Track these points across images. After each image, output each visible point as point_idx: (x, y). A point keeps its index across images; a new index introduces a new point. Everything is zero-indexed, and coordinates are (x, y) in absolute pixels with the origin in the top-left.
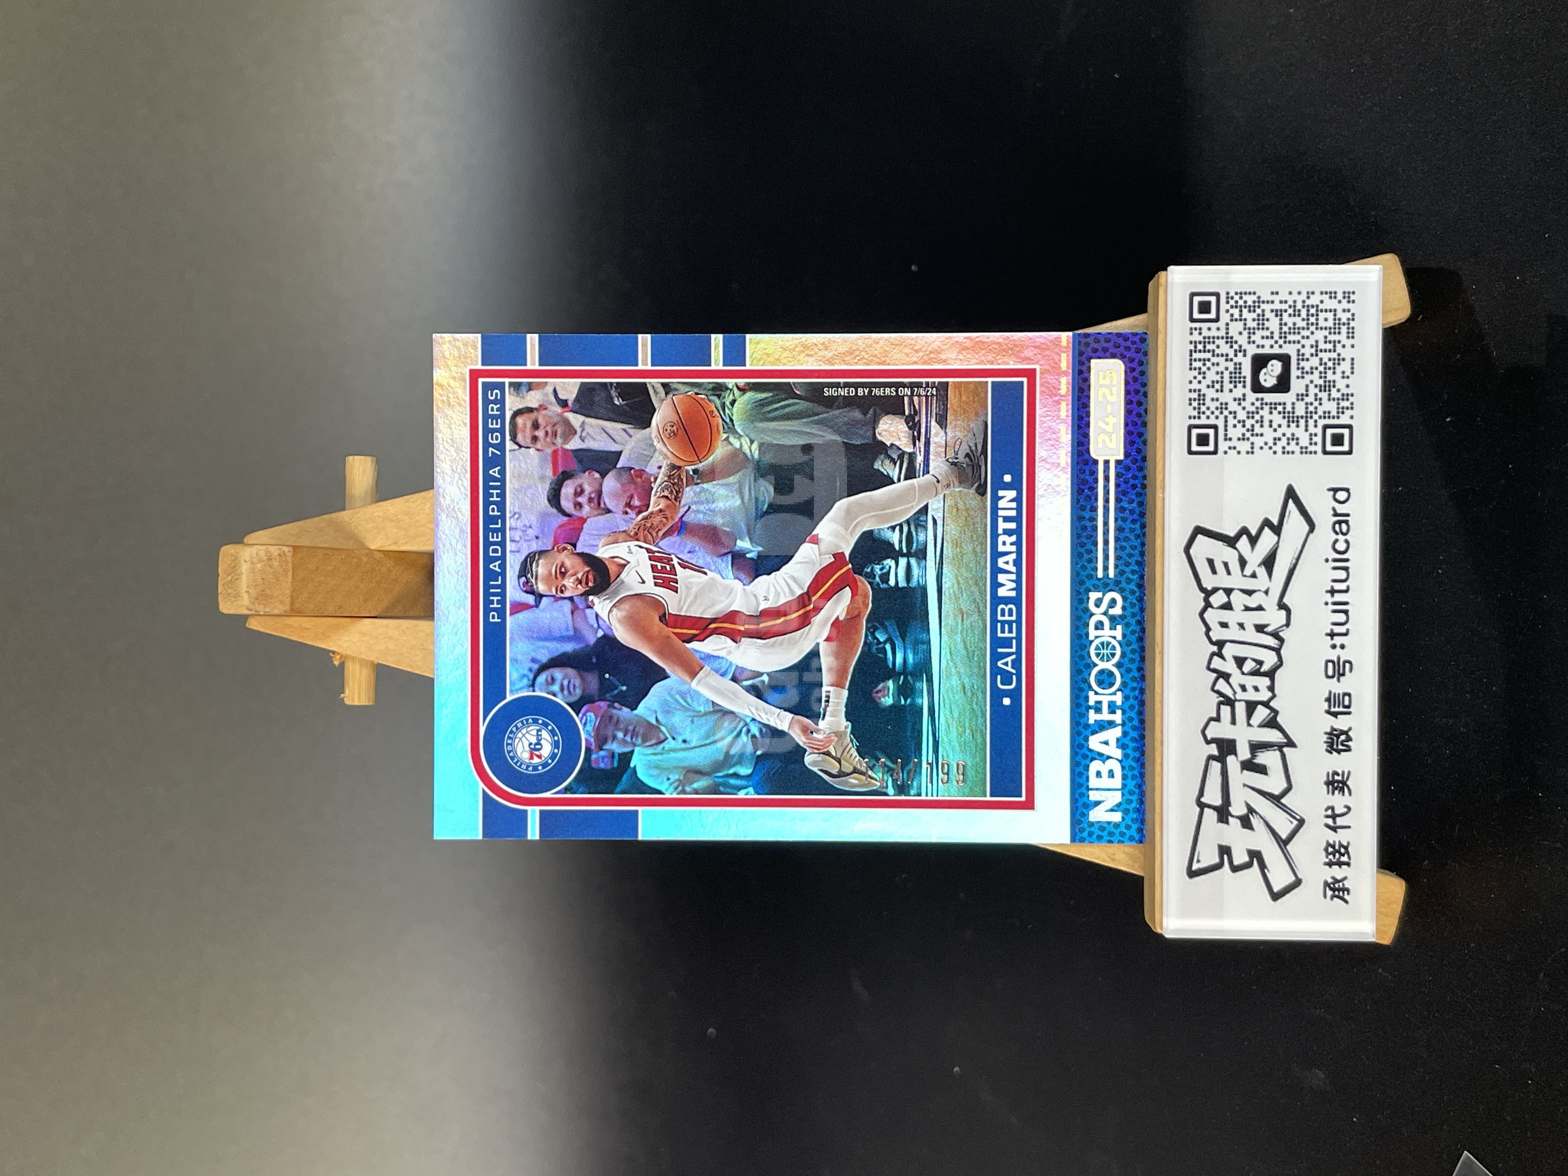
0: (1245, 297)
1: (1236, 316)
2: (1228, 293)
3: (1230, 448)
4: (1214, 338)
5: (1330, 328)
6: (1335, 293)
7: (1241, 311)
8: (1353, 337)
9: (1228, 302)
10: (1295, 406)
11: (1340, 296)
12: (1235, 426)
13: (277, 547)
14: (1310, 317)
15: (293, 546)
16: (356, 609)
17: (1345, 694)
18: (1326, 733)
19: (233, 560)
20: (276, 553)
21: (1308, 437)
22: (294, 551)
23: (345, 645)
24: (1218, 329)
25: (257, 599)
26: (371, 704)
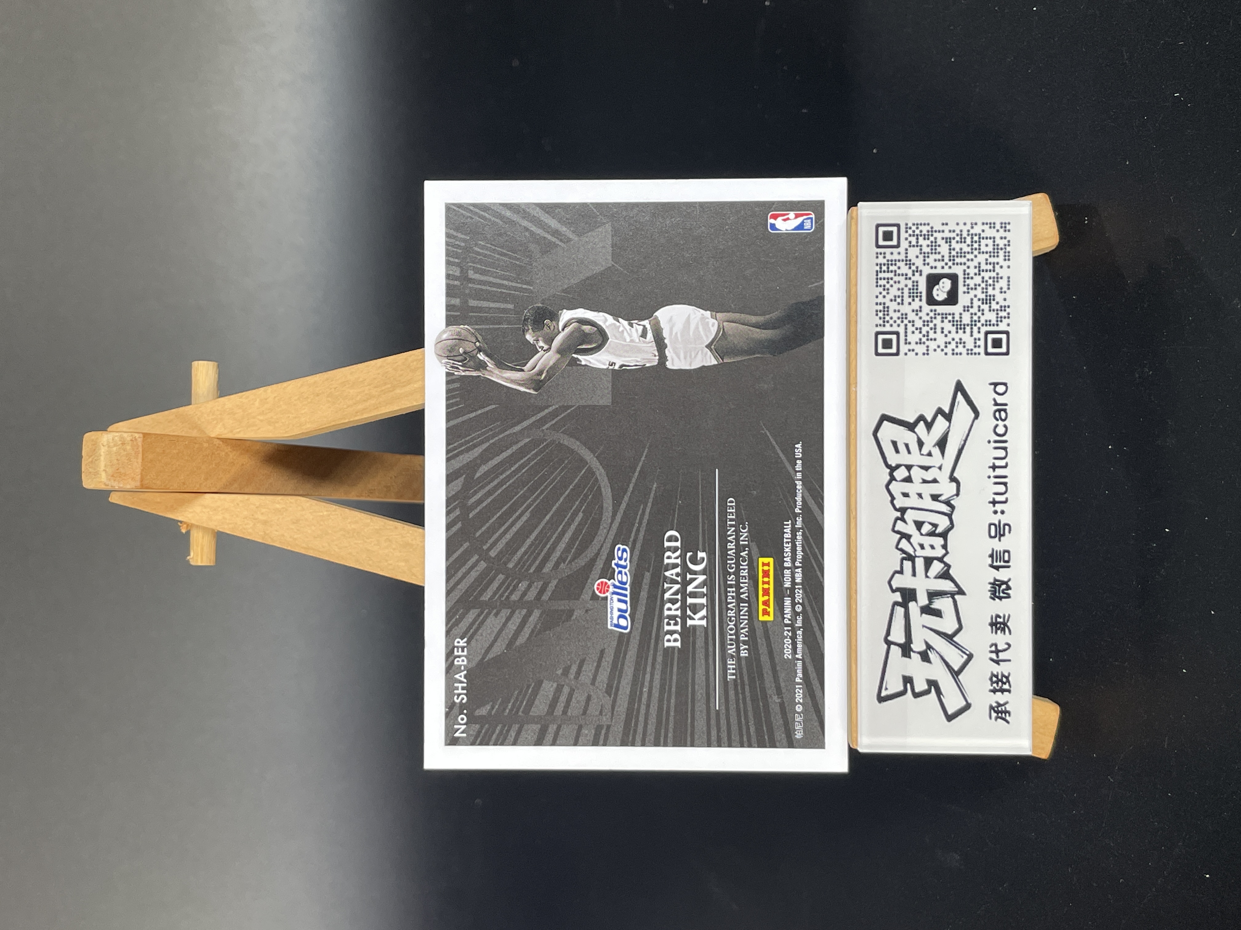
0: (921, 228)
1: (914, 243)
2: (907, 224)
3: (909, 350)
4: (895, 261)
5: (990, 252)
6: (994, 224)
7: (917, 239)
8: (1009, 260)
9: (907, 232)
10: (963, 316)
11: (998, 226)
12: (913, 332)
13: (130, 434)
14: (974, 243)
15: (143, 433)
16: (198, 486)
17: (1005, 551)
18: (990, 583)
19: (94, 445)
20: (129, 439)
21: (973, 341)
22: (144, 437)
23: (190, 515)
24: (899, 253)
25: (113, 476)
26: (212, 564)
